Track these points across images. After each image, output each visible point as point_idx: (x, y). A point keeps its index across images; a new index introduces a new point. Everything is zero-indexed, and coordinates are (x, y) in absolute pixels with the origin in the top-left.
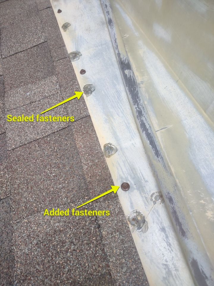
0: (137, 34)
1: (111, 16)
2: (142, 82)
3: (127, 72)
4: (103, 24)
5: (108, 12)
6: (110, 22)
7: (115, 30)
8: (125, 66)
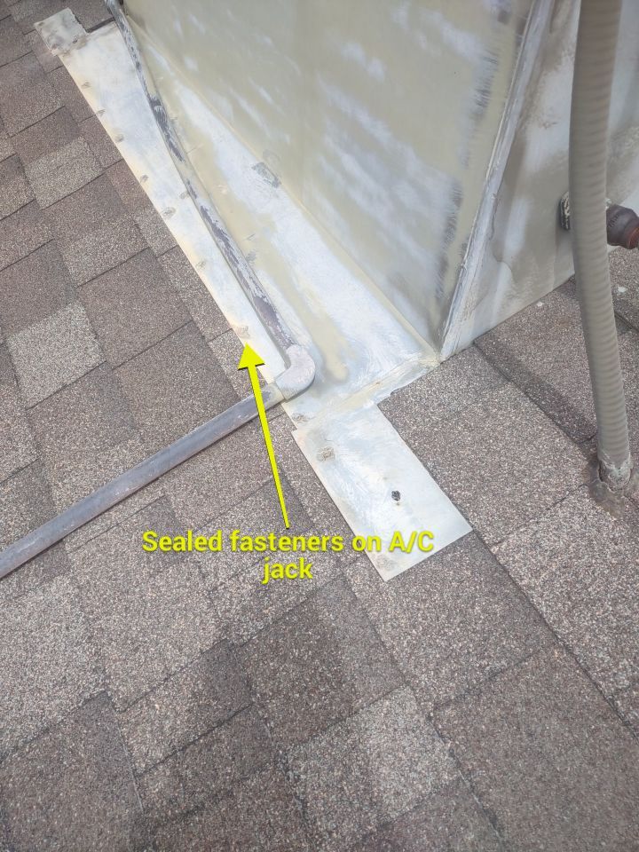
0: (172, 74)
1: (139, 59)
2: (176, 118)
3: (156, 108)
4: (133, 71)
5: (135, 56)
6: (138, 65)
7: (144, 72)
8: (154, 103)
